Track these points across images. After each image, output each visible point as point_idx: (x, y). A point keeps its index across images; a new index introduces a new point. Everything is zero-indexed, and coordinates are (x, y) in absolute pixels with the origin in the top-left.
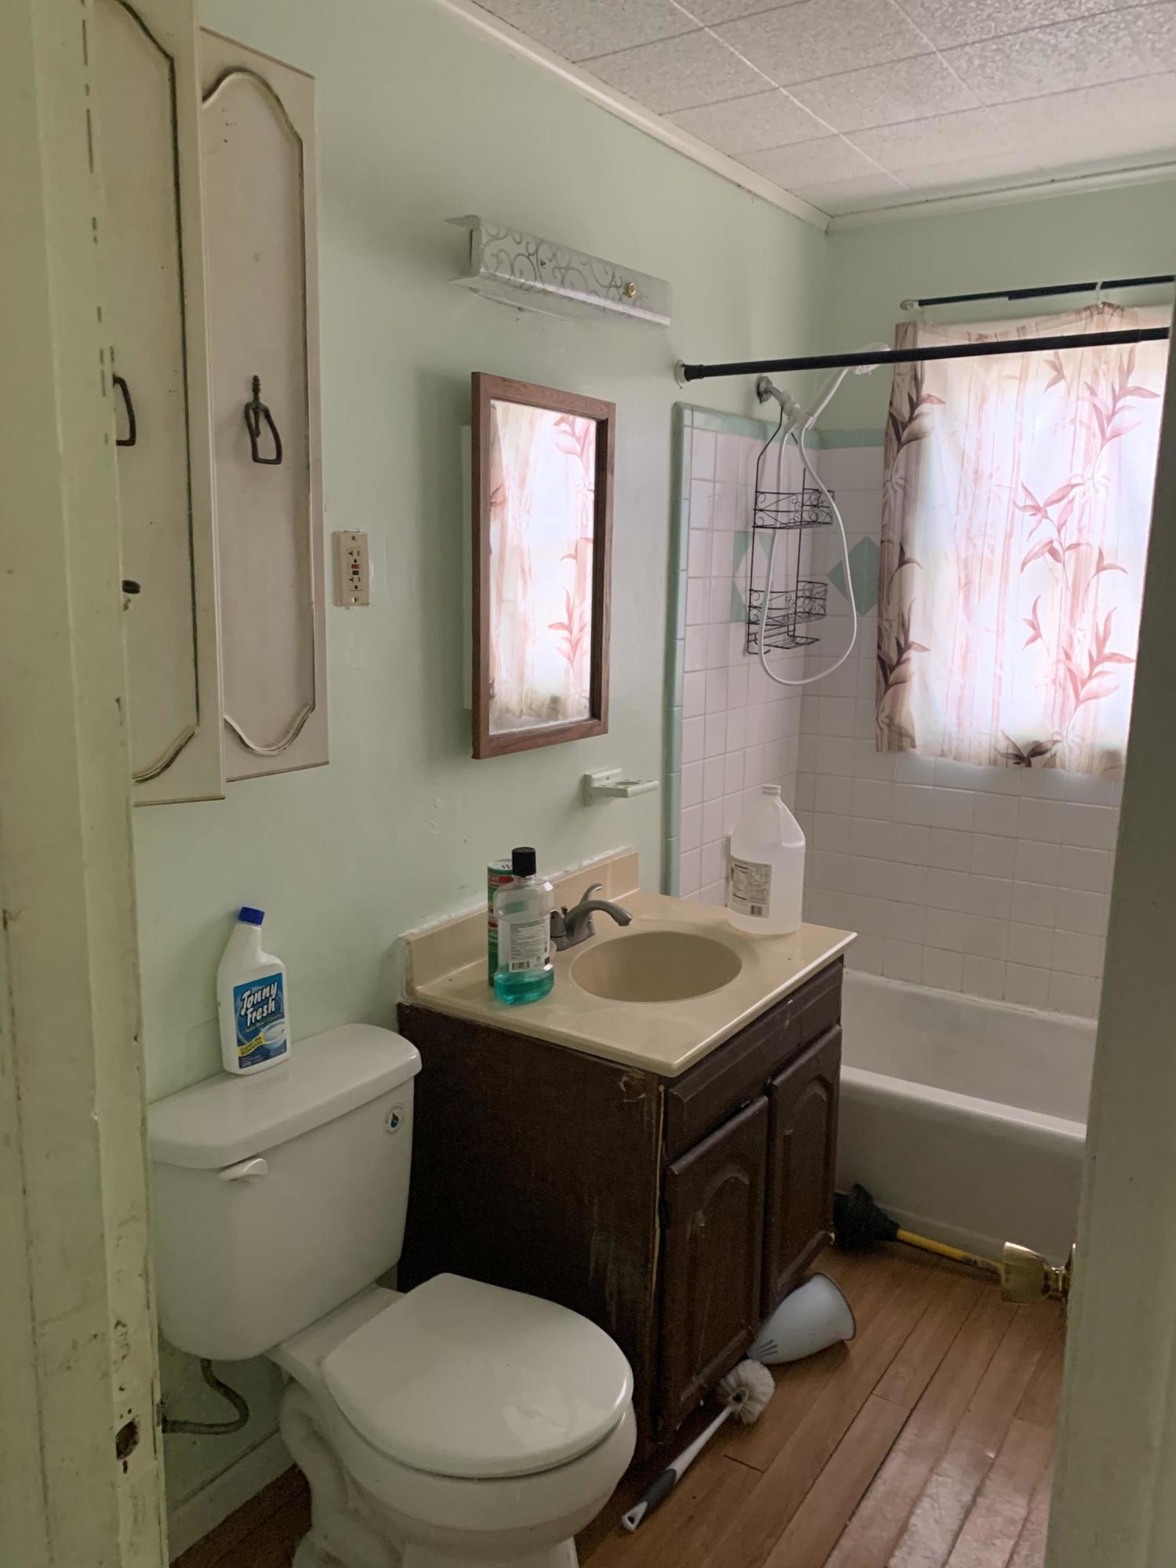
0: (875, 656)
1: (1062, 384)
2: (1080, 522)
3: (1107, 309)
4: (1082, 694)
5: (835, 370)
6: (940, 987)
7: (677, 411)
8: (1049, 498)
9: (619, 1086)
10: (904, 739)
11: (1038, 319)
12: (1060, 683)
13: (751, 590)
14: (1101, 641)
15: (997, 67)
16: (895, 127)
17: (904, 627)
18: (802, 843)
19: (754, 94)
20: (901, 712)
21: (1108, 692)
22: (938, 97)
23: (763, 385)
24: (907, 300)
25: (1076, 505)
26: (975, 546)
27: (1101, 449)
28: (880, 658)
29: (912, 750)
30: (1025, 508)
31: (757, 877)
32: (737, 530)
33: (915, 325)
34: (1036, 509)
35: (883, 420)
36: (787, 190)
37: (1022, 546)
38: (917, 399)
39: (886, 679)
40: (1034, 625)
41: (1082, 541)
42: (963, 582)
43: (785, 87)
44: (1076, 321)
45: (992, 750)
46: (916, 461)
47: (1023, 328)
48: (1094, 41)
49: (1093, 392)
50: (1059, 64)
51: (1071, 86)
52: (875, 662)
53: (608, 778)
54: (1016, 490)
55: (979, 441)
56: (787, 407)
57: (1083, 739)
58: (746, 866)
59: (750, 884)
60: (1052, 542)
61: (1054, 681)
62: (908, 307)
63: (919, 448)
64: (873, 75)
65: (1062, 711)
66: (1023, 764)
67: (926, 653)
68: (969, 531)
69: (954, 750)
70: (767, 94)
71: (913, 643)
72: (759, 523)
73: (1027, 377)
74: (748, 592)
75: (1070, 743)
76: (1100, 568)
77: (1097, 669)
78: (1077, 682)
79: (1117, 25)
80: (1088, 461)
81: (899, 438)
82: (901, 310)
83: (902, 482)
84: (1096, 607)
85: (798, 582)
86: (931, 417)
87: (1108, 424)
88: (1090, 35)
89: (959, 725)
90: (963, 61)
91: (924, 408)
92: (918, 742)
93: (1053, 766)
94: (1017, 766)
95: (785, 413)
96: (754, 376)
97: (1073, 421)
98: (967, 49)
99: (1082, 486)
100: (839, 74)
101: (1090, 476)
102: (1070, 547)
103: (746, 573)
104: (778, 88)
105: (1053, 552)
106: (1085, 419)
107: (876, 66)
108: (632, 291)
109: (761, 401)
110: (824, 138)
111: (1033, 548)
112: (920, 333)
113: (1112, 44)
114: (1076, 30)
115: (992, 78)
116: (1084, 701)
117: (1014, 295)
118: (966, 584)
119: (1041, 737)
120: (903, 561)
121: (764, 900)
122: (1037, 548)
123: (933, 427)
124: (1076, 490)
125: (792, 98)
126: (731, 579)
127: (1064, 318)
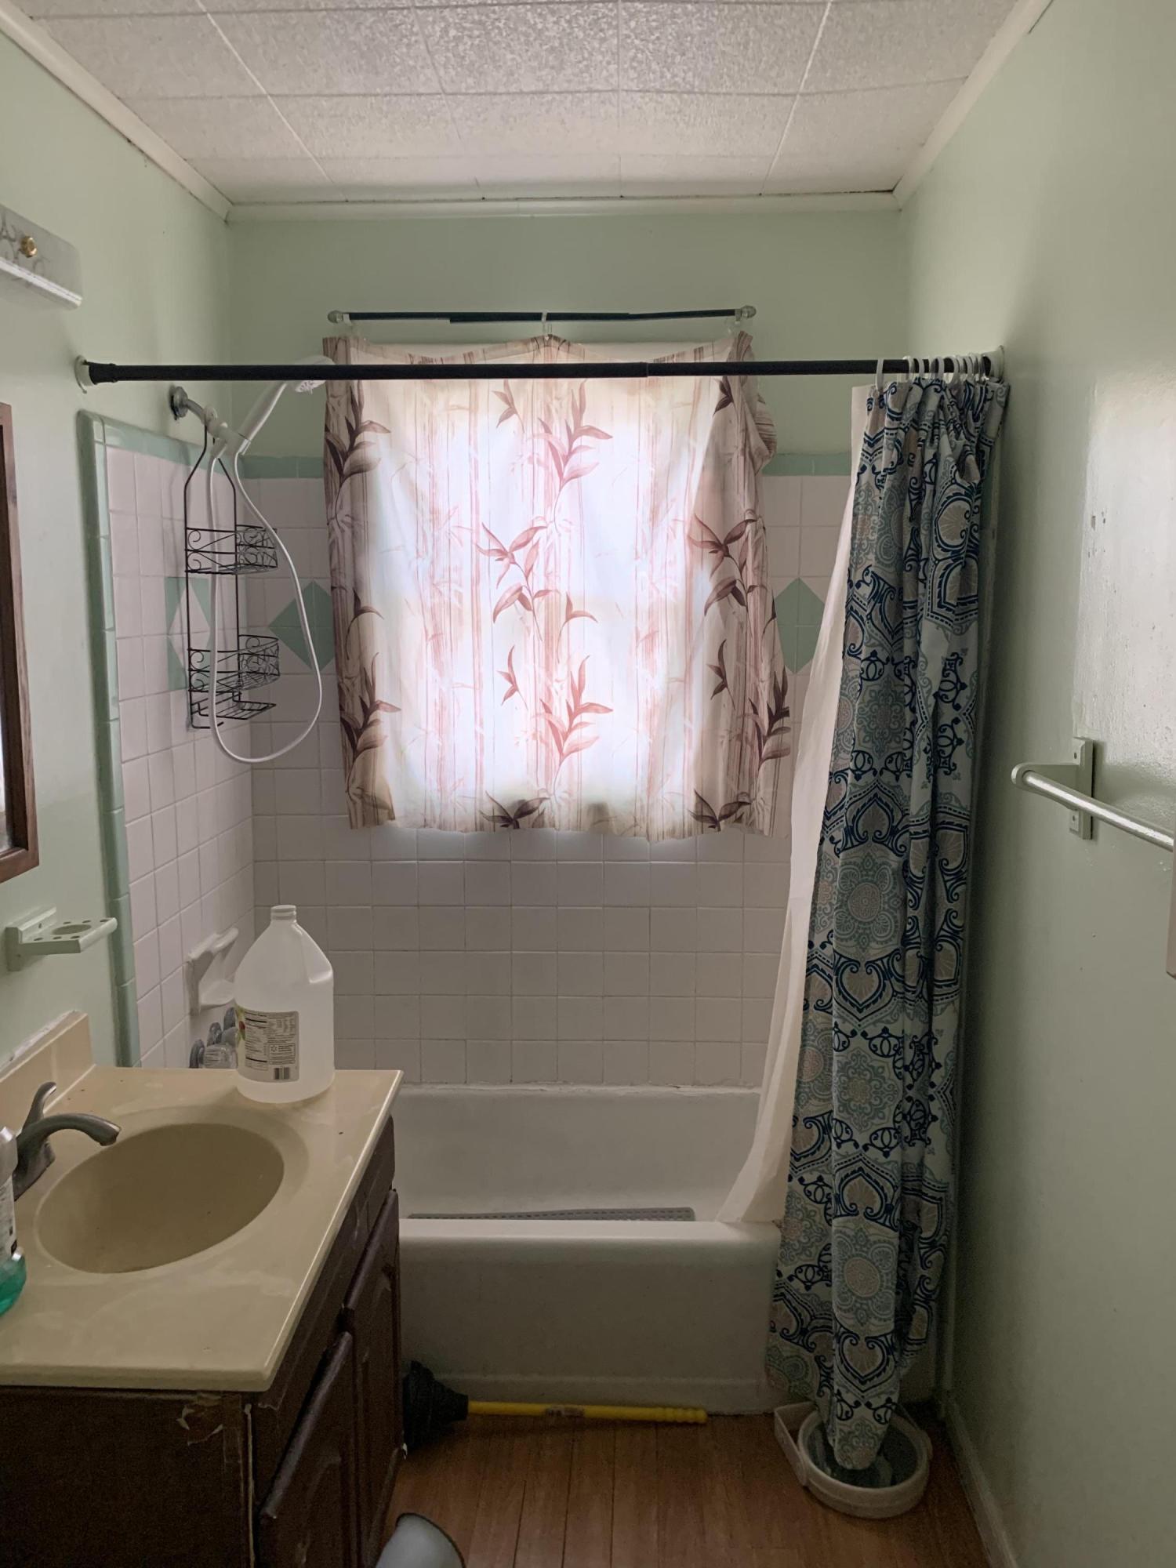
0: (339, 720)
1: (514, 420)
2: (546, 568)
3: (553, 342)
4: (565, 748)
5: (273, 383)
6: (442, 1083)
7: (84, 423)
8: (514, 542)
9: (178, 1425)
10: (380, 811)
11: (486, 347)
12: (541, 737)
13: (190, 649)
14: (577, 691)
15: (472, 44)
16: (336, 100)
17: (368, 685)
18: (330, 974)
19: (172, 14)
20: (374, 781)
21: (589, 743)
22: (397, 69)
23: (177, 398)
24: (336, 312)
25: (541, 550)
26: (440, 592)
27: (560, 490)
28: (343, 721)
29: (390, 822)
30: (489, 552)
31: (280, 1031)
32: (167, 575)
33: (346, 341)
34: (502, 553)
35: (318, 449)
36: (185, 160)
37: (493, 593)
38: (357, 425)
39: (354, 746)
40: (511, 678)
41: (550, 588)
42: (431, 633)
43: (214, 13)
44: (524, 352)
45: (478, 814)
46: (362, 497)
47: (470, 354)
48: (581, 35)
49: (548, 430)
50: (537, 56)
51: (541, 87)
52: (338, 725)
53: (40, 926)
54: (478, 533)
55: (432, 476)
56: (212, 425)
57: (570, 795)
58: (262, 1018)
59: (271, 1041)
60: (520, 589)
61: (535, 736)
62: (338, 320)
63: (364, 482)
64: (328, 22)
65: (547, 767)
66: (511, 827)
67: (398, 713)
68: (432, 577)
69: (438, 820)
70: (187, 19)
71: (381, 702)
72: (194, 566)
73: (477, 408)
74: (187, 652)
75: (558, 800)
76: (570, 616)
77: (576, 721)
78: (560, 736)
79: (610, 20)
80: (549, 500)
81: (340, 469)
82: (329, 322)
83: (348, 520)
84: (569, 657)
85: (238, 636)
86: (375, 447)
87: (565, 464)
88: (579, 26)
89: (441, 790)
90: (437, 28)
91: (366, 436)
92: (397, 813)
93: (542, 825)
94: (505, 829)
95: (212, 434)
96: (166, 385)
97: (531, 459)
98: (447, 12)
99: (545, 530)
100: (289, 11)
101: (552, 519)
102: (539, 594)
103: (182, 627)
104: (205, 14)
105: (523, 600)
106: (542, 459)
107: (335, 10)
108: (32, 249)
109: (176, 417)
110: (247, 97)
111: (504, 596)
112: (353, 350)
113: (596, 45)
114: (568, 17)
115: (463, 58)
116: (568, 755)
117: (456, 318)
118: (434, 636)
119: (528, 796)
120: (359, 610)
121: (292, 1059)
122: (508, 595)
123: (380, 459)
124: (540, 533)
125: (220, 31)
126: (165, 637)
127: (511, 347)
